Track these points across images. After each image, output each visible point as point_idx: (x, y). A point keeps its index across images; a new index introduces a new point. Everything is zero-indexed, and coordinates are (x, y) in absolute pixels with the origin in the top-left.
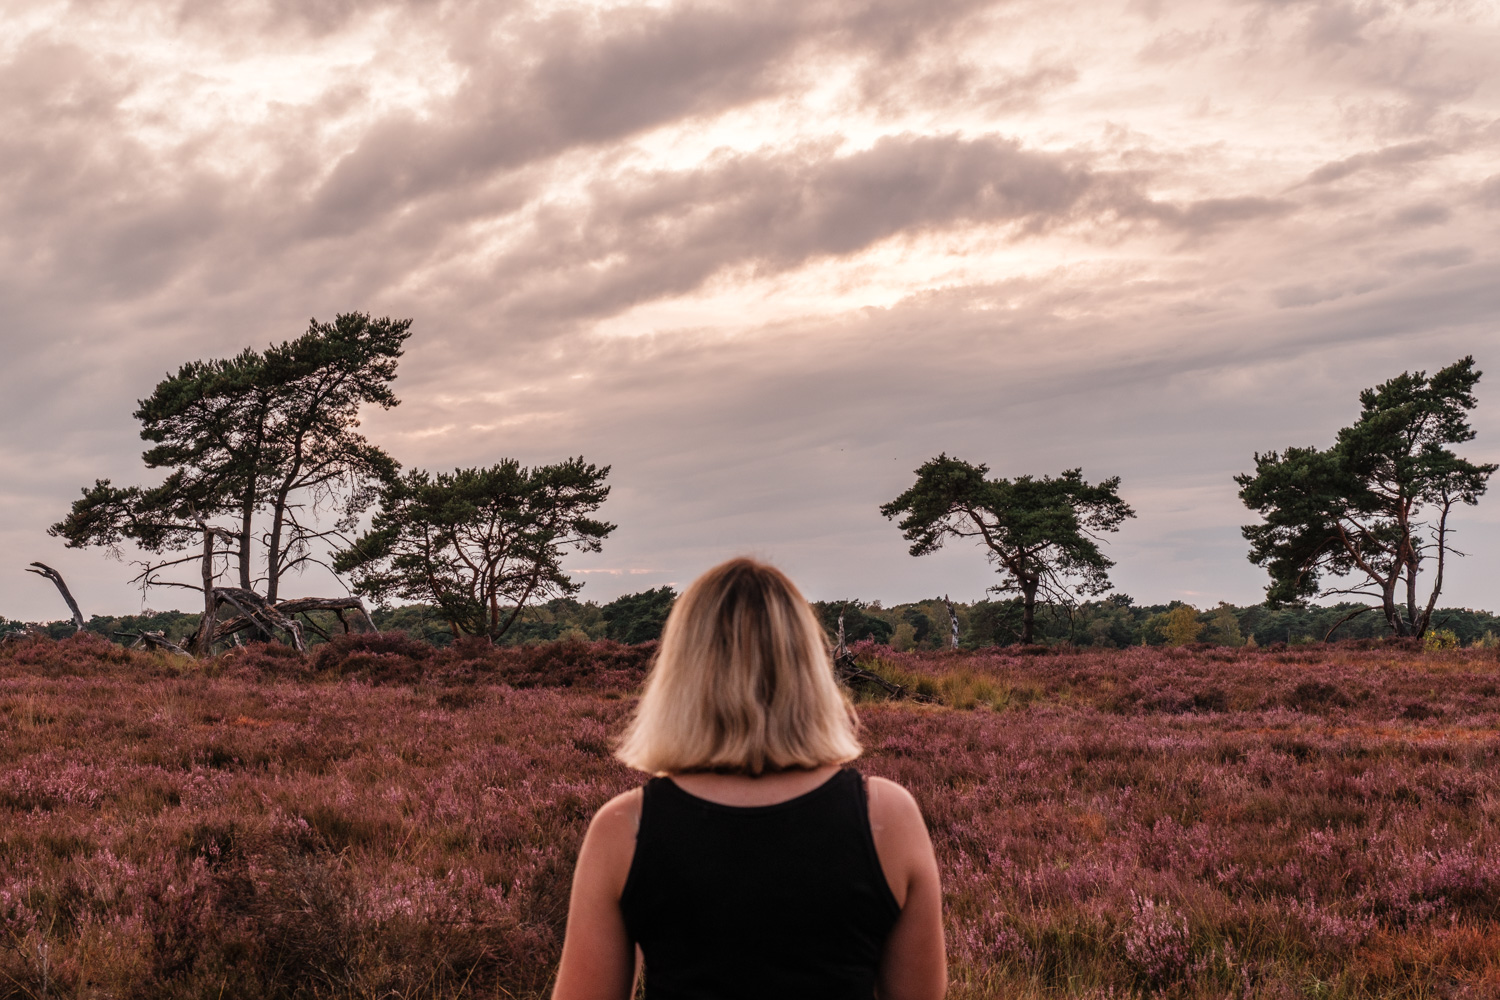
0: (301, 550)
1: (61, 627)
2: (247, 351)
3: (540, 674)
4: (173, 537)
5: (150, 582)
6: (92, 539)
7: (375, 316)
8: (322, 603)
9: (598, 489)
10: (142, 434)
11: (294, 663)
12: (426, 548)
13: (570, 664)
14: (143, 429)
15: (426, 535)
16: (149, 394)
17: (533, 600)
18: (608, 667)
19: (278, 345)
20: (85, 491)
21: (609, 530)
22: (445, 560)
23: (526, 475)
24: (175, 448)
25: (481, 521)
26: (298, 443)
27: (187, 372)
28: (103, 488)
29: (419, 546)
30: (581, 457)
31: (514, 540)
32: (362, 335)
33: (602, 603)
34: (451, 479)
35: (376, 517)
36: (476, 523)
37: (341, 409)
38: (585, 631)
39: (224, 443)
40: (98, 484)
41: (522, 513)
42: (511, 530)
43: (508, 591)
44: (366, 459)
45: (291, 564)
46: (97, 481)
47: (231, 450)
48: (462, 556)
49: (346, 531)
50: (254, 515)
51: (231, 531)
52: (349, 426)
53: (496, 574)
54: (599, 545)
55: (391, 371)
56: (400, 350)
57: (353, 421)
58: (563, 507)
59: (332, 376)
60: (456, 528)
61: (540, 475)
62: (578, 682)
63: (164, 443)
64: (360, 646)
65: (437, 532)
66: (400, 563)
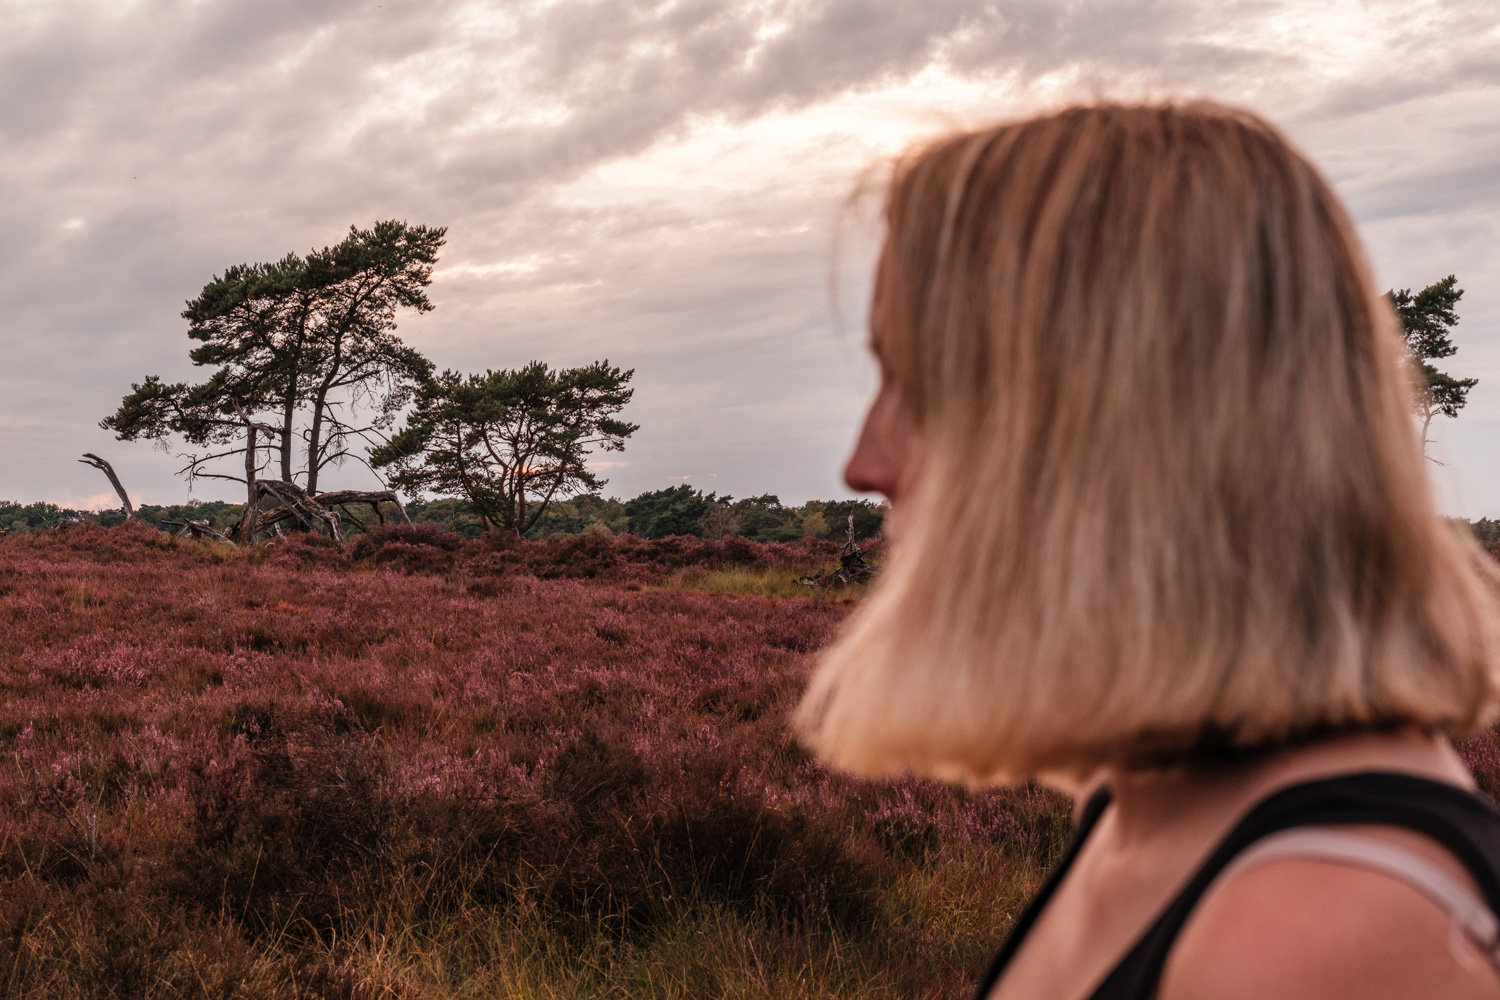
0: (340, 446)
1: (112, 516)
2: (290, 256)
3: (564, 566)
4: (219, 431)
5: (196, 474)
6: (141, 432)
7: (412, 224)
8: (359, 495)
9: (622, 391)
10: (189, 333)
11: (332, 552)
12: (458, 445)
13: (593, 557)
14: (190, 328)
15: (458, 433)
16: (196, 295)
17: (559, 496)
18: (630, 560)
19: (320, 250)
20: (135, 387)
21: (632, 430)
22: (476, 457)
23: (554, 377)
24: (221, 347)
25: (511, 420)
26: (338, 344)
27: (233, 275)
28: (152, 384)
29: (451, 443)
30: (607, 361)
31: (541, 439)
32: (399, 241)
33: (624, 499)
34: (482, 380)
35: (411, 414)
36: (505, 422)
37: (379, 312)
38: (608, 526)
39: (268, 343)
40: (148, 380)
41: (550, 413)
42: (539, 429)
43: (535, 487)
44: (402, 360)
45: (330, 459)
46: (147, 377)
47: (274, 349)
48: (492, 453)
49: (383, 428)
50: (296, 412)
51: (273, 426)
52: (386, 328)
53: (524, 471)
54: (622, 444)
55: (427, 276)
56: (436, 256)
57: (390, 323)
58: (588, 408)
59: (370, 280)
60: (487, 426)
61: (567, 377)
62: (601, 574)
63: (210, 342)
64: (394, 537)
65: (469, 430)
66: (434, 459)
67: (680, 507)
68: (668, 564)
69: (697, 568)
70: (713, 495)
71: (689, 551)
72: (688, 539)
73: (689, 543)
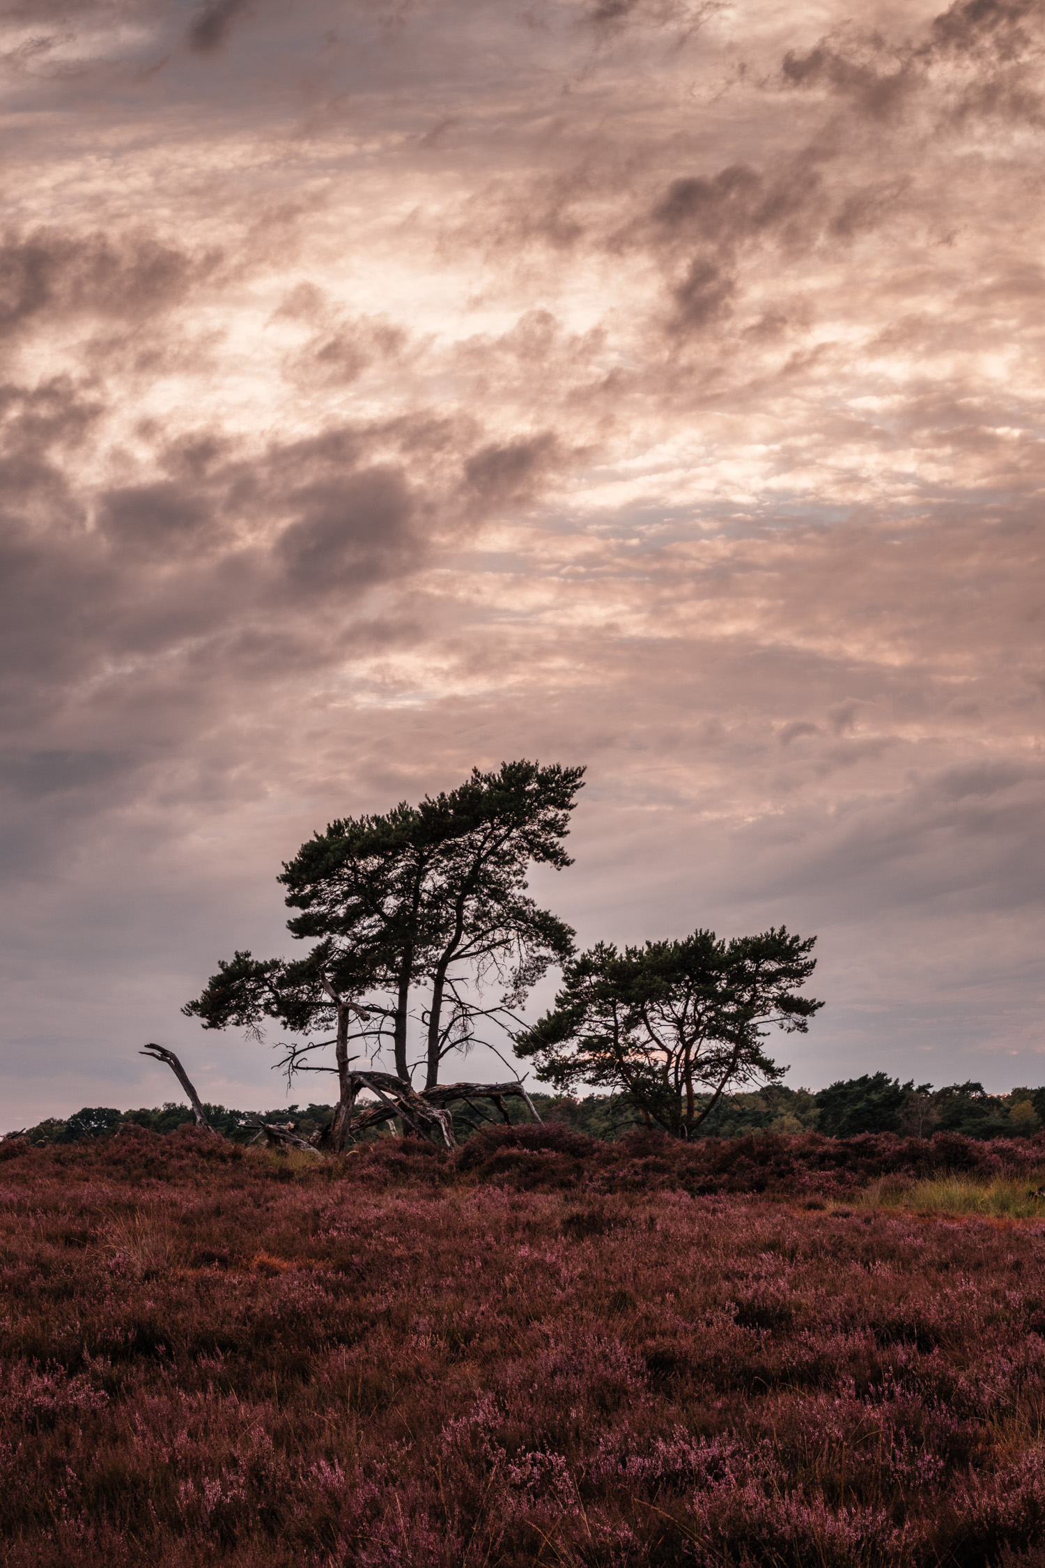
0: (465, 1030)
2: (402, 806)
3: (725, 1176)
4: (321, 1015)
5: (297, 1067)
6: (229, 1019)
7: (544, 763)
8: (477, 1089)
9: (803, 962)
10: (287, 900)
11: (431, 1162)
12: (615, 1029)
13: (763, 1163)
14: (288, 895)
15: (614, 1015)
16: (293, 855)
17: (733, 1088)
18: (810, 1168)
19: (434, 797)
20: (222, 964)
21: (815, 1008)
22: (635, 1043)
23: (723, 948)
24: (324, 916)
25: (675, 998)
26: (460, 908)
27: (336, 830)
28: (242, 960)
29: (606, 1027)
30: (784, 927)
31: (710, 1019)
32: (529, 784)
33: (815, 1090)
34: (641, 952)
35: (560, 995)
36: (669, 1001)
37: (507, 869)
38: (798, 1118)
39: (378, 910)
40: (238, 956)
41: (720, 989)
42: (708, 1009)
43: (705, 1076)
44: (536, 926)
45: (453, 1045)
46: (236, 953)
47: (384, 917)
48: (654, 1038)
49: (513, 1007)
50: (411, 989)
51: (385, 1008)
52: (516, 888)
53: (692, 1057)
54: (805, 1024)
55: (563, 826)
56: (572, 801)
57: (520, 882)
58: (764, 983)
59: (497, 832)
60: (648, 1006)
61: (739, 947)
62: (773, 1186)
63: (311, 910)
64: (510, 1141)
65: (626, 1011)
66: (587, 1045)
67: (875, 1097)
68: (862, 1171)
69: (899, 1178)
70: (911, 1084)
71: (887, 1153)
72: (886, 1137)
73: (888, 1143)
